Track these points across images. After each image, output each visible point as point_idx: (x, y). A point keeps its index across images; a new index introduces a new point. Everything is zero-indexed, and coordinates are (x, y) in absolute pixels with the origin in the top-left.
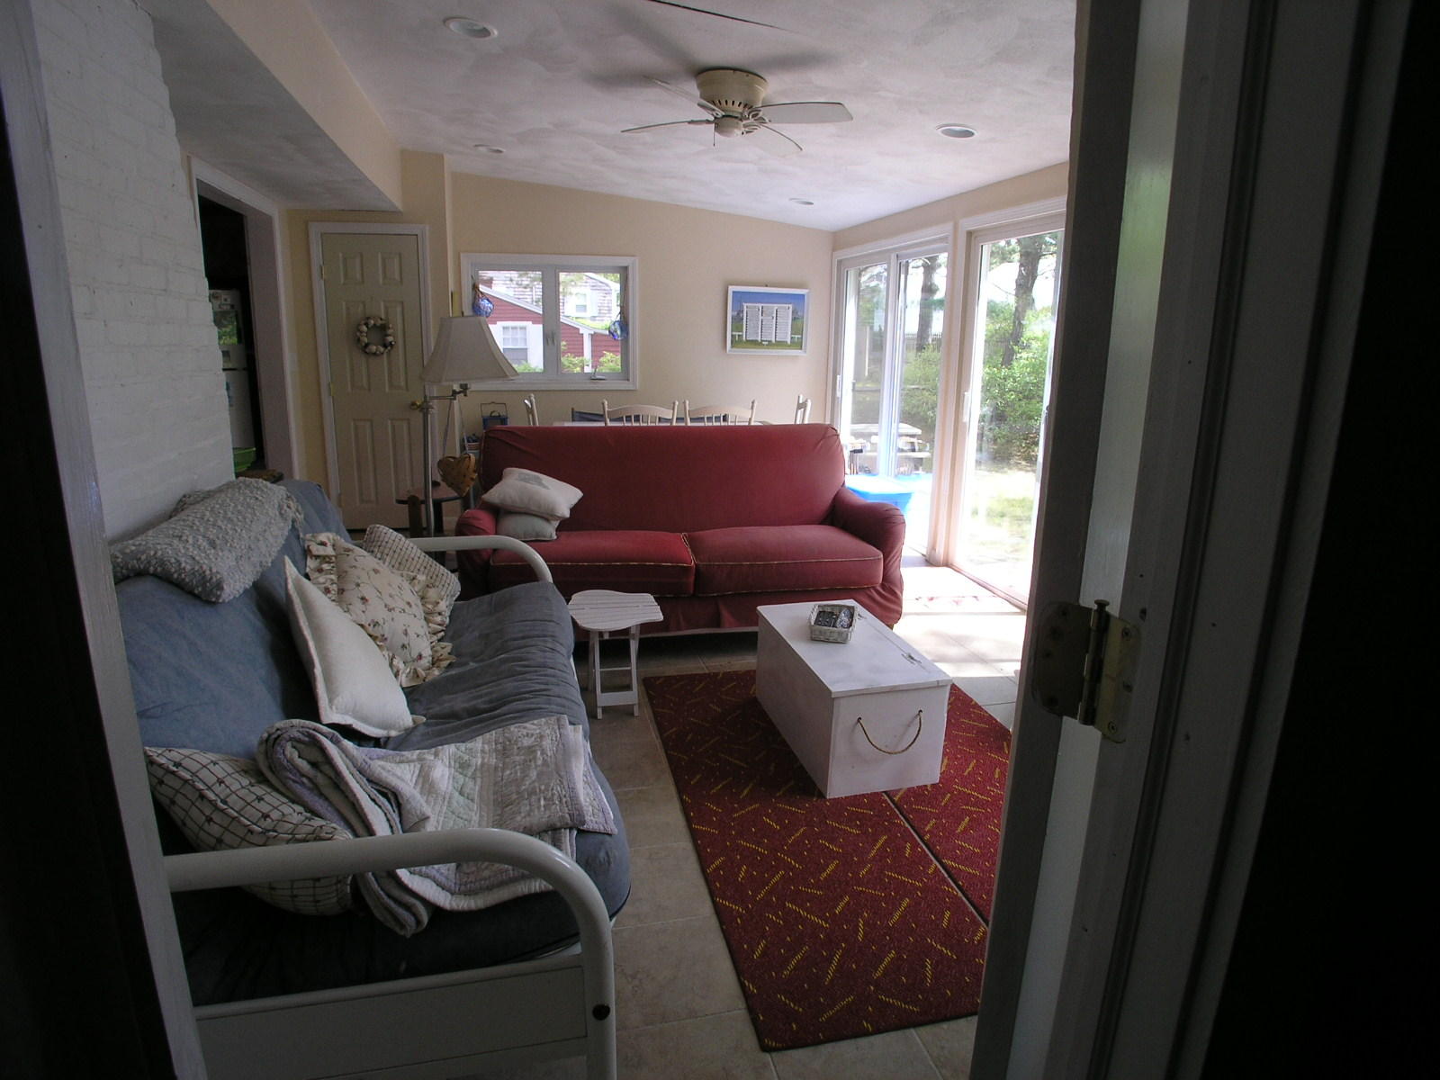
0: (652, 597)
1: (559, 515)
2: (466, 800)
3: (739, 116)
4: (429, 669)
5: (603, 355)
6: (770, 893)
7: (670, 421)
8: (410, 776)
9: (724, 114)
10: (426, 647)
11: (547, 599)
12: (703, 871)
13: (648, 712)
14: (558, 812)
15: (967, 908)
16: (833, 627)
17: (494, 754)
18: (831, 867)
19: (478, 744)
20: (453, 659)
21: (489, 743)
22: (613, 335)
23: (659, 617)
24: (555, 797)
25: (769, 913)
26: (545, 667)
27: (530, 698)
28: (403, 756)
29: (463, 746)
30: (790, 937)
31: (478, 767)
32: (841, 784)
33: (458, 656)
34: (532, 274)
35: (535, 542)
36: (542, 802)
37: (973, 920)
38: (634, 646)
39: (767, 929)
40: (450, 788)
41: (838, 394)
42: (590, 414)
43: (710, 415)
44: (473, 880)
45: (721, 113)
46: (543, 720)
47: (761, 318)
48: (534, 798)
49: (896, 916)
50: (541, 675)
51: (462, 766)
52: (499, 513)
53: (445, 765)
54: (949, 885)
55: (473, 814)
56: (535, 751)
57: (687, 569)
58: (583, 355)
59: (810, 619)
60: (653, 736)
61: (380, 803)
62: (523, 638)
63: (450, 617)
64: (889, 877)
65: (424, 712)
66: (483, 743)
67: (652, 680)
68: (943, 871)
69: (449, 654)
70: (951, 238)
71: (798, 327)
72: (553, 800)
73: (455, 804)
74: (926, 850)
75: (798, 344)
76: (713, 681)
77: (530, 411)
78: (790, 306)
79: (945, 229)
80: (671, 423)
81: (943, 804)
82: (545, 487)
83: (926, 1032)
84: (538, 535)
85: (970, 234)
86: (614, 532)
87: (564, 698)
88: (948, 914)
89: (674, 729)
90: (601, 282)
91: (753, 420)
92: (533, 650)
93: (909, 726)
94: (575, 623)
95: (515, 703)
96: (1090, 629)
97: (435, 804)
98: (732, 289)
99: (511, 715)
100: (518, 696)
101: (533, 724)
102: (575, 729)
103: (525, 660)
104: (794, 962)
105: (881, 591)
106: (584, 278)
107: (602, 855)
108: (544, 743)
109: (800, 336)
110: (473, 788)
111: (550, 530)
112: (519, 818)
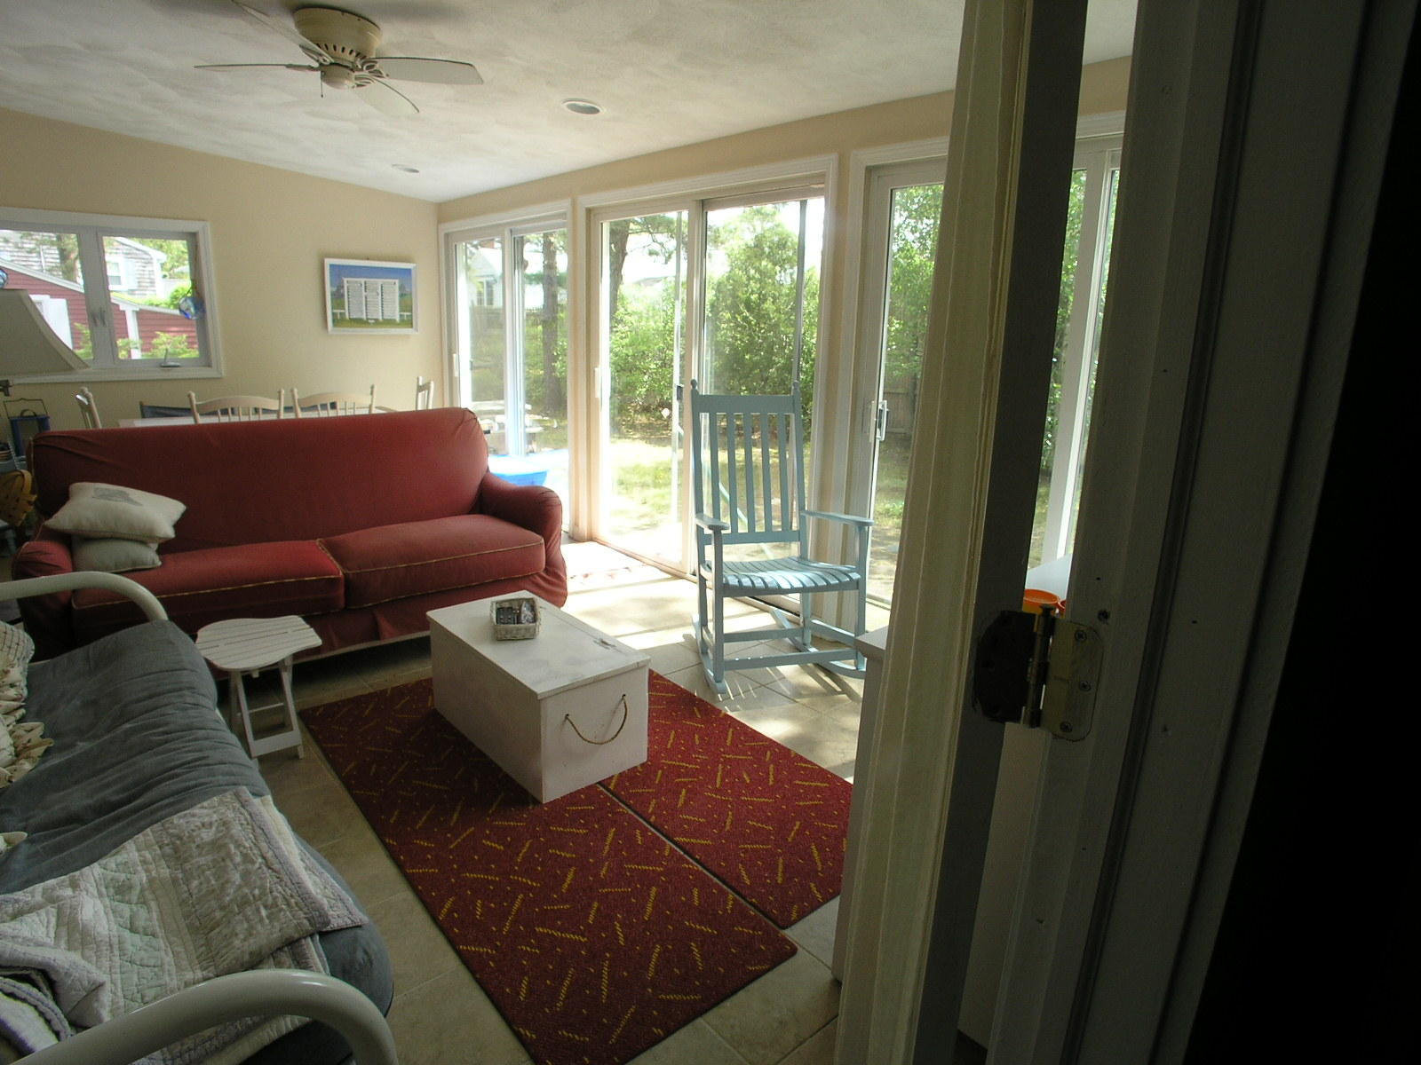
0: (300, 619)
1: (161, 536)
2: (146, 938)
3: (350, 65)
4: (13, 763)
5: (157, 336)
6: (515, 922)
7: (278, 412)
8: (44, 929)
9: (333, 61)
10: (4, 735)
11: (171, 643)
12: (434, 919)
13: (315, 751)
14: (291, 921)
15: (712, 880)
16: (518, 623)
17: (163, 862)
18: (570, 876)
19: (130, 852)
20: (49, 742)
21: (148, 847)
22: (185, 314)
23: (316, 641)
24: (280, 901)
25: (521, 945)
26: (191, 729)
27: (184, 773)
28: (17, 901)
29: (111, 861)
30: (551, 964)
31: (146, 886)
32: (556, 785)
33: (55, 736)
34: (38, 236)
35: (135, 572)
36: (264, 912)
37: (721, 891)
38: (287, 678)
39: (525, 963)
40: (115, 927)
41: (456, 374)
42: (165, 408)
43: (324, 402)
44: (192, 1046)
45: (329, 60)
46: (215, 798)
47: (364, 294)
48: (249, 911)
49: (649, 909)
50: (189, 741)
51: (121, 890)
52: (73, 541)
53: (93, 896)
54: (688, 863)
55: (163, 953)
56: (225, 845)
57: (333, 582)
58: (127, 336)
59: (491, 618)
60: (329, 778)
61: (24, 995)
62: (150, 697)
63: (27, 686)
64: (630, 870)
65: (20, 825)
66: (138, 850)
67: (310, 712)
68: (678, 850)
69: (42, 737)
70: (569, 215)
71: (406, 303)
72: (277, 906)
73: (131, 948)
74: (656, 832)
75: (408, 322)
76: (381, 699)
77: (88, 408)
78: (397, 281)
79: (564, 205)
80: (279, 415)
81: (657, 782)
82: (136, 503)
83: (712, 1016)
84: (134, 563)
85: (589, 211)
86: (235, 547)
87: (230, 763)
88: (696, 892)
89: (353, 765)
90: (137, 249)
91: (374, 406)
92: (169, 710)
93: (614, 712)
94: (210, 665)
95: (163, 784)
96: (1035, 634)
97: (98, 957)
98: (328, 262)
99: (166, 801)
100: (167, 773)
101: (203, 807)
102: (262, 801)
103: (159, 727)
104: (564, 990)
105: (544, 575)
106: (115, 243)
107: (360, 955)
108: (234, 831)
109: (409, 314)
110: (148, 917)
111: (150, 556)
112: (237, 943)
